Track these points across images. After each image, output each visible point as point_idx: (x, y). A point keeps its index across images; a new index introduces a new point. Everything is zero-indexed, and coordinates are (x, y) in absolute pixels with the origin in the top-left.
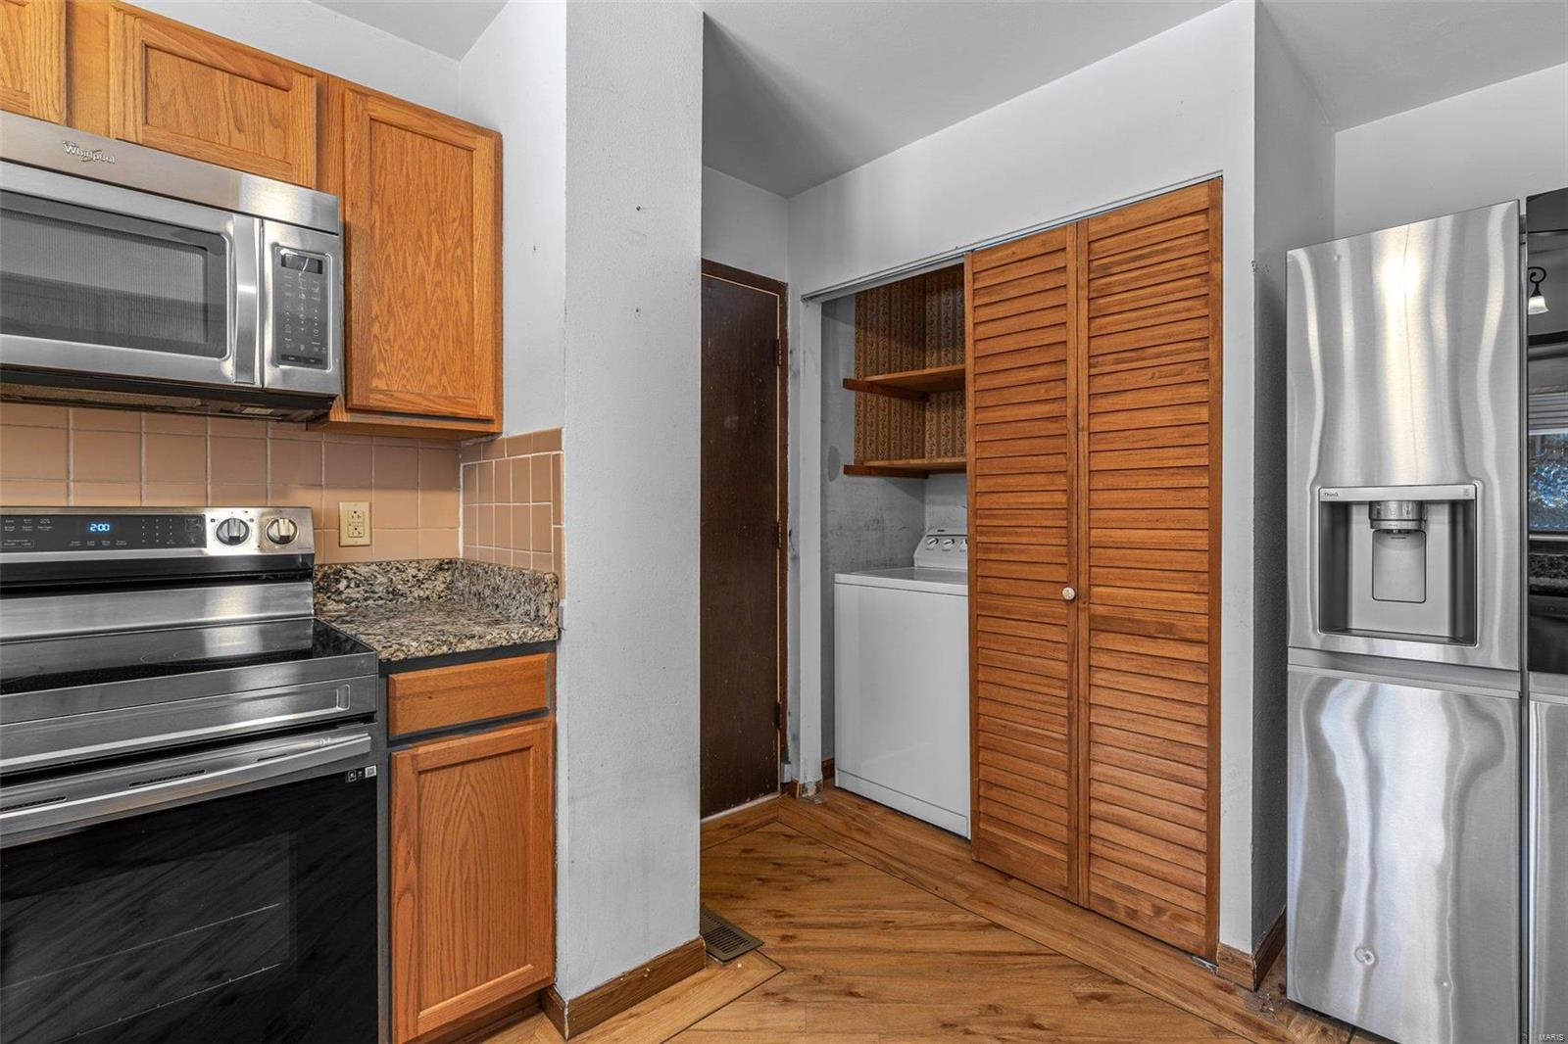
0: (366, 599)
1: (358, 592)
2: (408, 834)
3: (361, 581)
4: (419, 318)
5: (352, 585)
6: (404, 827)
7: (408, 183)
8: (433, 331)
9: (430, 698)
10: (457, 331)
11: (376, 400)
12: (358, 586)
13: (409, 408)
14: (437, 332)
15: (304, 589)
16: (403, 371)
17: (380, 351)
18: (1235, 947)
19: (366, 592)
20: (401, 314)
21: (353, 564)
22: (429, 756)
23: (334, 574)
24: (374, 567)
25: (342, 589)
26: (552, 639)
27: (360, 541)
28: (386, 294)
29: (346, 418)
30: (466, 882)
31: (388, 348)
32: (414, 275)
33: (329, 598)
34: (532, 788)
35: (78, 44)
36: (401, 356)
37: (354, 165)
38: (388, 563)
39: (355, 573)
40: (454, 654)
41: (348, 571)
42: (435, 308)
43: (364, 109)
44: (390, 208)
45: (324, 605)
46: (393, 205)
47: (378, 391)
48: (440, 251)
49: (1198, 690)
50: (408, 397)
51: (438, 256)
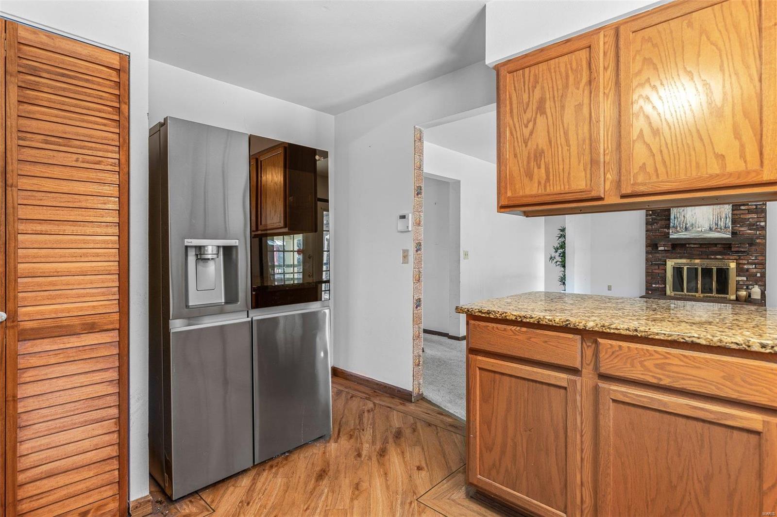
18: (140, 497)
49: (111, 360)
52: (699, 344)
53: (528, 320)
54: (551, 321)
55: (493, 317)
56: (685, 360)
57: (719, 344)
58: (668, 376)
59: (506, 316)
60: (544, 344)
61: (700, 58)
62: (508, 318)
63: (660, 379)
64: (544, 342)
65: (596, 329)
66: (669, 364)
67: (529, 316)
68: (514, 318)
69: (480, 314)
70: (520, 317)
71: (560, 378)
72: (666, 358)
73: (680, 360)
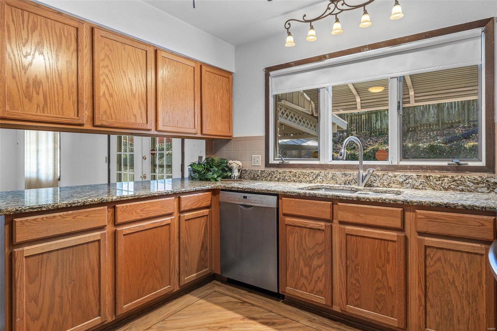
52: (156, 196)
53: (76, 205)
54: (92, 201)
55: (45, 209)
56: (151, 204)
57: (161, 194)
58: (145, 214)
59: (57, 206)
60: (86, 218)
61: (128, 67)
62: (59, 207)
63: (142, 216)
64: (85, 217)
65: (118, 199)
66: (145, 208)
67: (77, 202)
68: (65, 206)
69: (31, 210)
70: (70, 204)
71: (96, 235)
72: (144, 206)
73: (149, 205)
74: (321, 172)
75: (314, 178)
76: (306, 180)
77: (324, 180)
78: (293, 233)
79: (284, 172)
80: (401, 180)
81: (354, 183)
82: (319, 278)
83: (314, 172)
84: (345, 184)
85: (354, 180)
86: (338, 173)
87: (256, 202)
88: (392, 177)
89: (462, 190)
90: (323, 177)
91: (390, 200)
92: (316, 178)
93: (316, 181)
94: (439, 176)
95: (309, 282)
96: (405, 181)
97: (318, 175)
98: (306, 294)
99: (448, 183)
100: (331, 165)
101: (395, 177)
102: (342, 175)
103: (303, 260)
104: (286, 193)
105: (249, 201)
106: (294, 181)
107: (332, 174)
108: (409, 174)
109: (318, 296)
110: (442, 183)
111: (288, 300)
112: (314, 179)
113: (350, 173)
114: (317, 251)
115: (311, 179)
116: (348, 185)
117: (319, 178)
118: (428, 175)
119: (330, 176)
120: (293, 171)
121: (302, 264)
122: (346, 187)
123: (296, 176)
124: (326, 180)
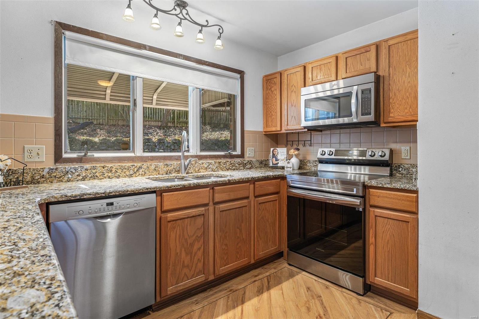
0: (407, 174)
1: (405, 172)
2: (372, 230)
3: (406, 169)
4: (403, 94)
5: (403, 170)
6: (372, 228)
7: (400, 57)
8: (407, 96)
9: (378, 197)
10: (415, 94)
11: (390, 119)
12: (405, 170)
13: (399, 120)
14: (408, 96)
15: (387, 169)
16: (398, 110)
17: (392, 106)
19: (407, 172)
20: (398, 94)
21: (403, 164)
22: (378, 212)
23: (398, 166)
24: (409, 165)
25: (400, 170)
26: (416, 190)
27: (407, 158)
28: (394, 90)
29: (384, 125)
30: (389, 252)
31: (394, 105)
32: (401, 81)
33: (397, 172)
34: (410, 235)
35: (338, 63)
36: (398, 106)
37: (385, 61)
38: (414, 165)
39: (404, 166)
40: (383, 187)
41: (402, 166)
42: (408, 90)
43: (387, 44)
44: (395, 67)
45: (396, 174)
46: (396, 66)
47: (391, 117)
48: (410, 72)
50: (399, 117)
51: (409, 74)
74: (143, 165)
75: (135, 171)
76: (125, 175)
77: (146, 172)
78: (174, 228)
79: (94, 168)
80: (206, 166)
81: (174, 172)
82: (199, 259)
83: (135, 164)
84: (167, 174)
85: (174, 170)
86: (161, 164)
87: (128, 206)
88: (201, 164)
89: (234, 170)
90: (145, 169)
91: (246, 178)
92: (137, 171)
93: (138, 174)
94: (225, 161)
95: (190, 269)
96: (208, 166)
97: (140, 168)
98: (189, 282)
99: (228, 166)
100: (151, 156)
101: (203, 164)
102: (164, 165)
103: (185, 250)
104: (171, 187)
105: (118, 207)
106: (109, 178)
107: (155, 166)
108: (211, 162)
109: (199, 277)
110: (226, 166)
111: (156, 307)
112: (135, 173)
113: (171, 163)
114: (197, 236)
115: (131, 173)
116: (169, 174)
117: (141, 170)
118: (220, 161)
119: (153, 167)
120: (107, 165)
121: (183, 254)
122: (171, 176)
123: (111, 171)
124: (148, 172)
